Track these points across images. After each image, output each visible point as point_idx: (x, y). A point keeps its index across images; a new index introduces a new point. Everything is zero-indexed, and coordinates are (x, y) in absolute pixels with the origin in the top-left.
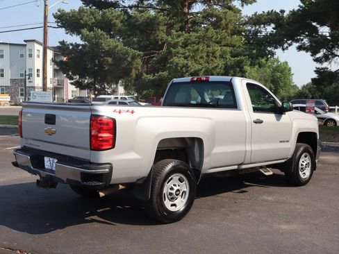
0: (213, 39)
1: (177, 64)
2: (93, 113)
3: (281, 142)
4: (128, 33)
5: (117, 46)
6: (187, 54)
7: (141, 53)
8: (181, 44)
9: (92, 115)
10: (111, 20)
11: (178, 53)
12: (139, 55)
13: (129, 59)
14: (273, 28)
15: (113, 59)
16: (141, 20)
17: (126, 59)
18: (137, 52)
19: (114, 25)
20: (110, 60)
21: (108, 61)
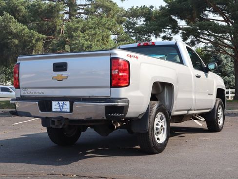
0: (106, 26)
1: (83, 44)
2: (112, 56)
3: (209, 94)
4: (32, 18)
5: (24, 29)
6: (87, 37)
7: (44, 36)
8: (80, 29)
9: (111, 58)
10: (17, 6)
11: (79, 36)
12: (42, 38)
13: (34, 42)
14: (144, 21)
15: (20, 41)
16: (43, 7)
17: (31, 42)
18: (41, 36)
19: (20, 11)
20: (17, 41)
21: (14, 43)
